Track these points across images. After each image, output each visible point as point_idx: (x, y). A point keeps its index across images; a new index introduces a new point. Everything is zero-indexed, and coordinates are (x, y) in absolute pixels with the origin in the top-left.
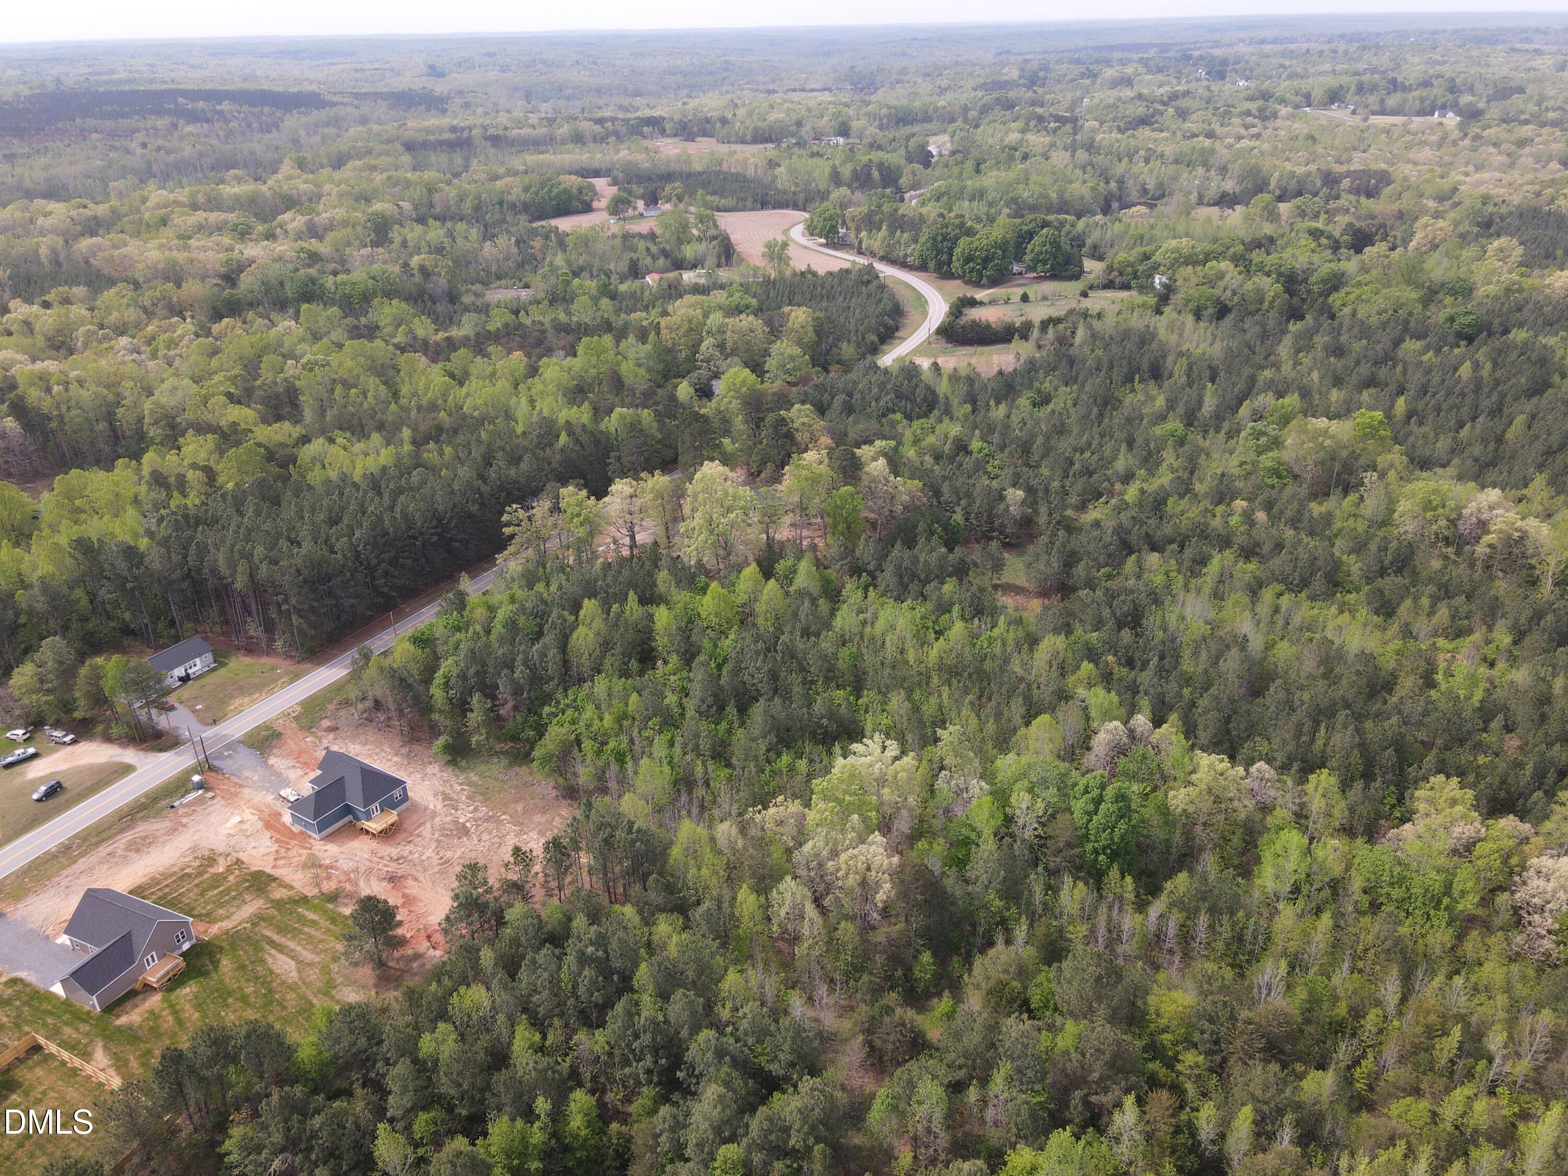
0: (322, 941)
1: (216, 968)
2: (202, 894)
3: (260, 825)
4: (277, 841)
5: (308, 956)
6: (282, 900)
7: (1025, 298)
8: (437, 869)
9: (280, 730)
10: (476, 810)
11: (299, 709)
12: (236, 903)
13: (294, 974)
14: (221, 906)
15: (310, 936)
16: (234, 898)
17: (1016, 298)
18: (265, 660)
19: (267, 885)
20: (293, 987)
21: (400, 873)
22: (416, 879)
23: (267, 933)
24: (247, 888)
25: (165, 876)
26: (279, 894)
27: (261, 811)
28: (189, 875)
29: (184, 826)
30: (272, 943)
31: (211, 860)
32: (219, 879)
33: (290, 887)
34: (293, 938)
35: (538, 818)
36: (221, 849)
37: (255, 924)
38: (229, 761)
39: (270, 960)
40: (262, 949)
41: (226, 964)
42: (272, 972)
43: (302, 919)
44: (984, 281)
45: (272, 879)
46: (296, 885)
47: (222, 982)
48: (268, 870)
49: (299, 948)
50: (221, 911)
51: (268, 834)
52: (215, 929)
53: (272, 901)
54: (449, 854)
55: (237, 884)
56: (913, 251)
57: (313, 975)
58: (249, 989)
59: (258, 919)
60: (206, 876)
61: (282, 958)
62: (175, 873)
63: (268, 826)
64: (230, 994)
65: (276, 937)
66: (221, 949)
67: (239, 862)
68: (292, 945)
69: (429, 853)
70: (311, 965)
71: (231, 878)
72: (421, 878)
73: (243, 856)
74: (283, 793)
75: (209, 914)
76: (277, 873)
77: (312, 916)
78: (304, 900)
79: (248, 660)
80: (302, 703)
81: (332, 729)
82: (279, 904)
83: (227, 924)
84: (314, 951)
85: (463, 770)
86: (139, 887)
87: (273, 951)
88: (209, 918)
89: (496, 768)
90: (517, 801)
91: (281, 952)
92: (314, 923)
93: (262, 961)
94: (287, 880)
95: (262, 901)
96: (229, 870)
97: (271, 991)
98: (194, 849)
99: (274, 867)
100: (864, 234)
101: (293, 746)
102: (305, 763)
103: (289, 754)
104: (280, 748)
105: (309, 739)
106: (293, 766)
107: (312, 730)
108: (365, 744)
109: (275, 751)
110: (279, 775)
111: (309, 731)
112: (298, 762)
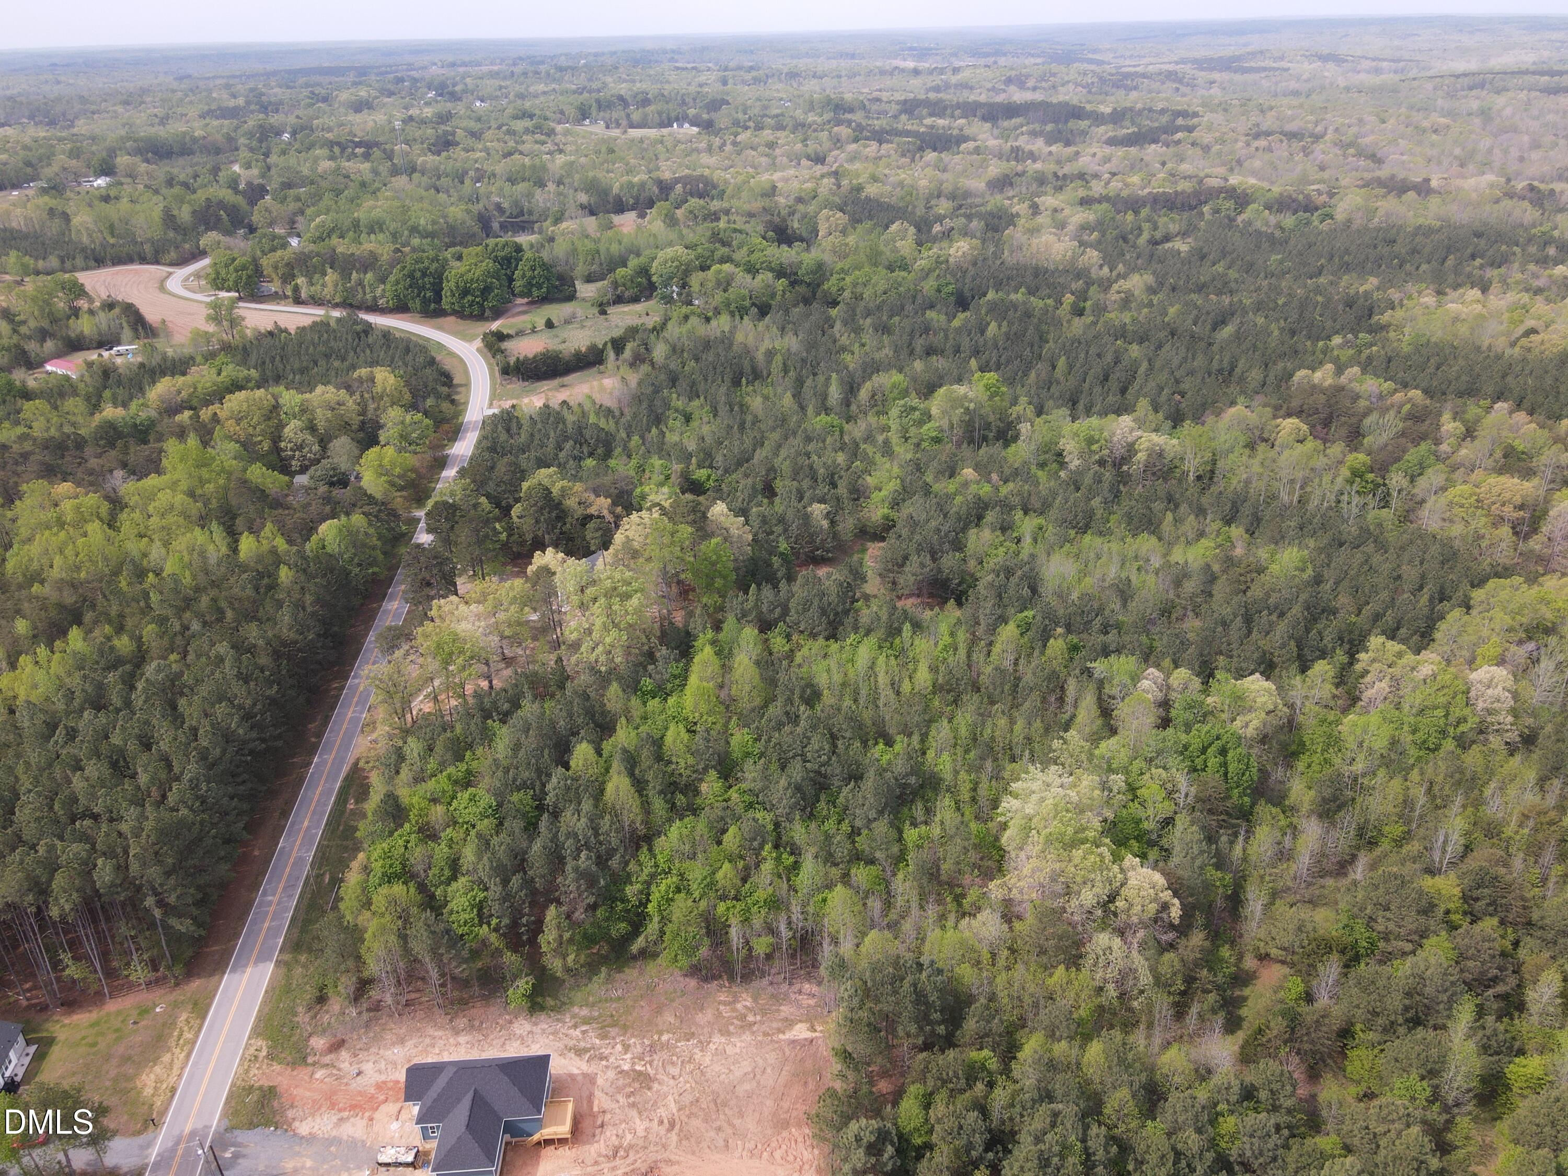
7: (550, 325)
9: (266, 1083)
10: (626, 1048)
11: (260, 1043)
17: (541, 323)
18: (112, 1006)
38: (245, 1162)
44: (488, 313)
56: (384, 293)
69: (640, 1125)
74: (383, 1159)
79: (82, 1019)
80: (256, 1032)
81: (337, 1046)
85: (558, 1009)
89: (597, 986)
90: (659, 1011)
100: (301, 281)
101: (308, 1094)
102: (353, 1107)
103: (316, 1108)
104: (292, 1106)
105: (319, 1074)
106: (341, 1120)
107: (310, 1060)
108: (402, 1041)
109: (290, 1114)
110: (336, 1141)
111: (307, 1065)
112: (340, 1110)
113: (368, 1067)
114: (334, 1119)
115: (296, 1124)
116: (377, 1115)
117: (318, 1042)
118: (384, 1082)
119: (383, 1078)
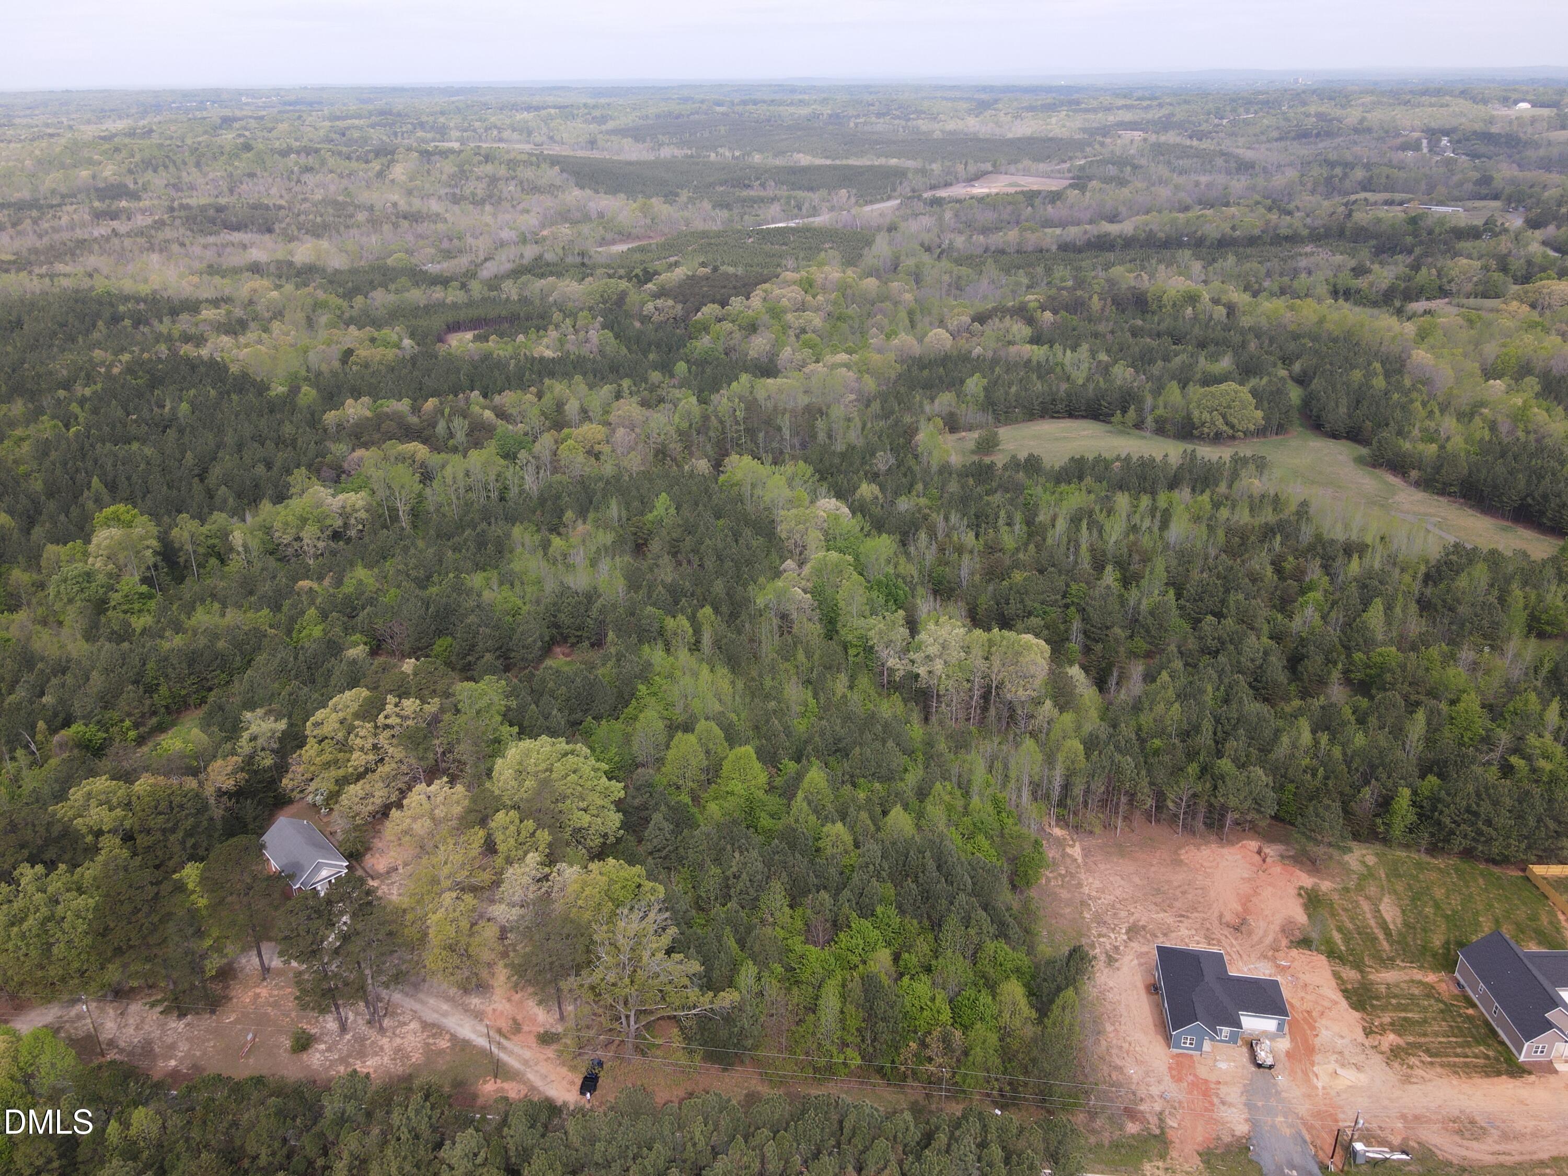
0: (1345, 910)
1: (1448, 942)
2: (1425, 1021)
3: (1318, 1058)
4: (1313, 1028)
5: (1366, 906)
6: (1352, 967)
8: (1195, 915)
9: (1197, 1159)
11: (1147, 1167)
12: (1396, 991)
13: (1386, 899)
14: (1412, 997)
15: (1352, 919)
16: (1395, 996)
19: (1355, 990)
20: (1393, 892)
21: (1226, 931)
22: (1221, 916)
23: (1386, 945)
24: (1377, 998)
25: (1454, 1069)
26: (1351, 974)
27: (1305, 1073)
28: (1428, 1051)
29: (1403, 1117)
30: (1388, 934)
31: (1395, 1054)
32: (1400, 1027)
33: (1337, 975)
34: (1368, 926)
35: (1064, 894)
36: (1377, 1059)
37: (1392, 959)
38: (1297, 1160)
39: (1399, 921)
40: (1400, 933)
41: (1437, 941)
42: (1403, 911)
43: (1347, 940)
45: (1346, 993)
46: (1328, 974)
47: (1449, 929)
48: (1344, 1004)
49: (1369, 916)
50: (1416, 992)
51: (1317, 1041)
52: (1431, 978)
53: (1361, 972)
54: (1170, 920)
55: (1384, 1009)
57: (1372, 890)
58: (1429, 910)
59: (1386, 962)
60: (1411, 1039)
61: (1388, 917)
62: (1442, 1065)
63: (1310, 1050)
64: (1447, 917)
65: (1381, 936)
66: (1434, 955)
67: (1368, 1032)
68: (1372, 922)
70: (1367, 898)
71: (1387, 1019)
72: (1216, 914)
73: (1360, 1035)
75: (1428, 996)
76: (1338, 997)
77: (1337, 937)
78: (1332, 954)
81: (1134, 1112)
82: (1358, 966)
83: (1418, 975)
84: (1357, 905)
86: (1488, 1075)
87: (1391, 927)
88: (1430, 991)
91: (1385, 922)
92: (1340, 929)
93: (1406, 924)
94: (1333, 983)
95: (1371, 977)
96: (1383, 1030)
97: (1413, 900)
98: (1407, 1080)
99: (1336, 1003)
101: (1200, 1129)
102: (1207, 1097)
103: (1215, 1122)
104: (1219, 1138)
105: (1172, 1123)
106: (1223, 1103)
107: (1157, 1132)
108: (1120, 1069)
109: (1227, 1139)
110: (1250, 1106)
111: (1163, 1133)
112: (1213, 1104)
113: (1155, 1090)
114: (1223, 1108)
115: (1238, 1133)
116: (1213, 1078)
117: (1132, 1128)
118: (1172, 1077)
119: (1167, 1078)
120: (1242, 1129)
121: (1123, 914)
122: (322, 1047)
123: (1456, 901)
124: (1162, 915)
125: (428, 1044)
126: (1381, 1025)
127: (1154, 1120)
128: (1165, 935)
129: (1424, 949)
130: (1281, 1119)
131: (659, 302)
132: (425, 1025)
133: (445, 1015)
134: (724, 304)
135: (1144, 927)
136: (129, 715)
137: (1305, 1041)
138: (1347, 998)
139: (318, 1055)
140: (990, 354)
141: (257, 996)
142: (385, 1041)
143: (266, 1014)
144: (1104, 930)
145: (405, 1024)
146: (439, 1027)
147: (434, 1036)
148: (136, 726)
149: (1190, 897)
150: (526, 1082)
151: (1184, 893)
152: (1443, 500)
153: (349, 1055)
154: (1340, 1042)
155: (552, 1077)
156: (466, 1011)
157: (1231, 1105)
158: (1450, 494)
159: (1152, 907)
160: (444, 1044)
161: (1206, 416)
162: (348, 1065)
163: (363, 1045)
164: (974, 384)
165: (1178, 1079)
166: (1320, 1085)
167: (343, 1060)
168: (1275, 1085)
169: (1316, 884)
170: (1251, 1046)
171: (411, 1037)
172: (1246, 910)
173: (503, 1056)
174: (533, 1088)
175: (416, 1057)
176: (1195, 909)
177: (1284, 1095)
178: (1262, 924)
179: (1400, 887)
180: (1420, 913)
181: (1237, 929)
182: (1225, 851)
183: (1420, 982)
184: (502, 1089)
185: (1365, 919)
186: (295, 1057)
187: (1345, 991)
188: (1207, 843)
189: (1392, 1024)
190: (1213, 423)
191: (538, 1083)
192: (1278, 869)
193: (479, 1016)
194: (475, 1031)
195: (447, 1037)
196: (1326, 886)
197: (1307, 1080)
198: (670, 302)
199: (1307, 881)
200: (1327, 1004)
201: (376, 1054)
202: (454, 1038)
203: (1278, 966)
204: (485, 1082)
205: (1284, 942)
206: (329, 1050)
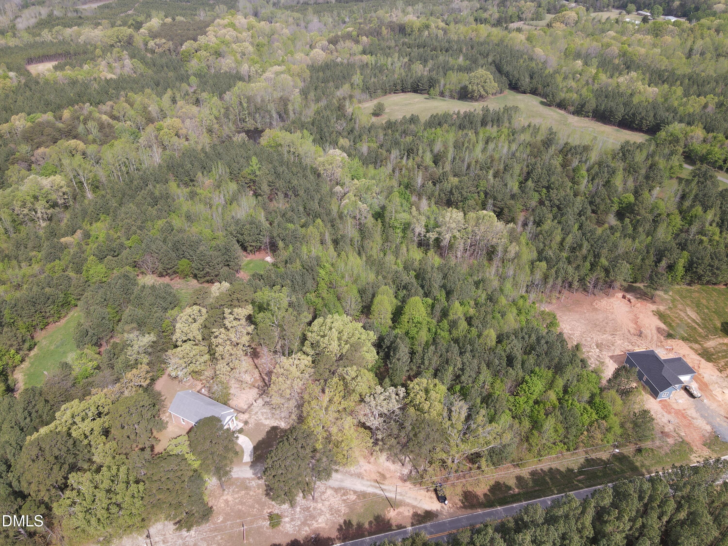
0: (676, 317)
1: (722, 324)
3: (711, 388)
4: (700, 374)
5: (683, 314)
6: (695, 343)
8: (618, 333)
9: (705, 448)
12: (718, 350)
13: (688, 309)
14: (725, 351)
15: (681, 321)
16: (719, 352)
19: (703, 353)
20: (688, 305)
21: (636, 338)
22: (629, 331)
23: (700, 330)
24: (713, 354)
26: (696, 346)
27: (712, 396)
30: (698, 325)
33: (691, 348)
34: (689, 323)
37: (707, 336)
39: (699, 318)
40: (703, 324)
41: (718, 324)
42: (697, 313)
43: (685, 331)
46: (688, 349)
47: (718, 318)
48: (703, 361)
49: (686, 318)
50: (725, 348)
51: (706, 380)
53: (700, 344)
54: (610, 338)
55: (719, 359)
57: (680, 306)
58: (706, 311)
59: (706, 338)
61: (693, 317)
63: (706, 385)
64: (714, 312)
65: (697, 327)
66: (721, 330)
67: (720, 371)
68: (689, 321)
69: (619, 342)
70: (681, 310)
71: (723, 364)
72: (626, 331)
73: (718, 373)
76: (698, 358)
77: (680, 331)
78: (684, 339)
81: (666, 433)
82: (697, 342)
83: (721, 341)
84: (679, 314)
87: (698, 321)
91: (694, 320)
92: (679, 327)
93: (702, 319)
94: (693, 352)
95: (705, 346)
96: (724, 368)
97: (697, 307)
99: (700, 361)
101: (694, 434)
102: (685, 418)
103: (697, 428)
104: (704, 436)
105: (683, 434)
106: (693, 418)
107: (681, 440)
109: (707, 435)
110: (702, 416)
111: (683, 440)
112: (690, 420)
113: (665, 420)
114: (695, 421)
115: (709, 431)
116: (681, 408)
117: (671, 441)
119: (665, 413)
120: (708, 428)
121: (589, 339)
122: (287, 519)
123: (712, 304)
124: (605, 336)
125: (344, 500)
126: (722, 366)
127: (675, 435)
128: (613, 345)
129: (715, 328)
130: (718, 419)
131: (157, 41)
132: (336, 490)
133: (342, 481)
134: (195, 40)
135: (602, 343)
136: (11, 346)
137: (701, 381)
138: (702, 357)
139: (288, 525)
140: (345, 61)
141: (227, 501)
142: (320, 505)
143: (240, 511)
144: (588, 349)
145: (324, 493)
146: (343, 489)
147: (344, 494)
148: (18, 351)
149: (610, 324)
150: (408, 505)
151: (607, 323)
152: (587, 119)
153: (306, 520)
154: (713, 378)
155: (419, 498)
156: (352, 475)
157: (696, 419)
158: (588, 117)
159: (598, 333)
160: (353, 497)
161: (475, 87)
162: (309, 525)
163: (310, 512)
164: (357, 78)
165: (670, 413)
166: (720, 399)
167: (304, 523)
168: (705, 404)
169: (658, 309)
170: (686, 390)
171: (332, 500)
172: (638, 326)
173: (388, 495)
174: (414, 507)
175: (344, 509)
176: (616, 330)
177: (711, 408)
178: (649, 331)
179: (689, 303)
180: (704, 312)
181: (640, 336)
182: (612, 300)
183: (723, 344)
184: (399, 512)
185: (686, 321)
186: (274, 530)
187: (699, 354)
188: (603, 298)
189: (726, 365)
190: (479, 91)
191: (415, 503)
192: (639, 305)
193: (359, 476)
194: (364, 485)
195: (352, 493)
196: (662, 308)
197: (715, 399)
198: (164, 41)
199: (654, 307)
200: (698, 362)
201: (320, 515)
202: (355, 492)
203: (667, 349)
204: (389, 512)
205: (662, 338)
206: (292, 520)
